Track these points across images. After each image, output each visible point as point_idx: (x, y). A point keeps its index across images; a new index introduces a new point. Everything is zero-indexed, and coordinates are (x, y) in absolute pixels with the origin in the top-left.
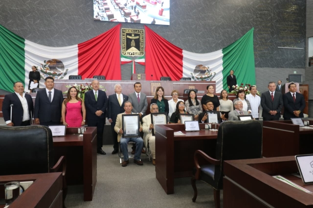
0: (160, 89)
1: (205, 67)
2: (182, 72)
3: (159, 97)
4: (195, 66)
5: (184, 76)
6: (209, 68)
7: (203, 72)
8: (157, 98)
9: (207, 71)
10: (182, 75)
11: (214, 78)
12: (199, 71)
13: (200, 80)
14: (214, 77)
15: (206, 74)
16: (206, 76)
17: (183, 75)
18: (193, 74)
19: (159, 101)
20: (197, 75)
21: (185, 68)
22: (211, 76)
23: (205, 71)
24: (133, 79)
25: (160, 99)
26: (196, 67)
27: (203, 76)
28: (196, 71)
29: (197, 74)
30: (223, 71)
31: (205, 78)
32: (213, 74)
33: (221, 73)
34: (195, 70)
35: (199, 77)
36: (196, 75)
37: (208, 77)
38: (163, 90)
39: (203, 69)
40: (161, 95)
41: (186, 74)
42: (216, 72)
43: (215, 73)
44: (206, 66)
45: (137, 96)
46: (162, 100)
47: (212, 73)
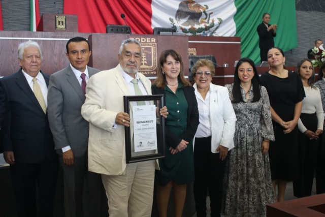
0: (170, 59)
1: (199, 6)
2: (150, 14)
3: (168, 80)
4: (179, 2)
5: (155, 25)
6: (207, 7)
7: (195, 16)
8: (165, 83)
9: (204, 16)
10: (150, 23)
11: (217, 31)
12: (188, 13)
13: (190, 34)
14: (217, 28)
15: (202, 22)
16: (203, 26)
17: (153, 21)
18: (175, 21)
19: (171, 93)
20: (184, 24)
21: (156, 5)
22: (212, 25)
23: (200, 15)
24: (45, 27)
25: (173, 86)
26: (181, 5)
27: (197, 27)
28: (180, 14)
29: (183, 21)
30: (236, 16)
31: (200, 30)
32: (216, 22)
33: (232, 20)
34: (178, 11)
35: (188, 28)
36: (180, 23)
37: (207, 29)
38: (178, 59)
39: (197, 10)
40: (175, 75)
41: (158, 21)
42: (223, 18)
43: (220, 19)
44: (202, 4)
45: (80, 81)
46: (178, 90)
47: (215, 19)
